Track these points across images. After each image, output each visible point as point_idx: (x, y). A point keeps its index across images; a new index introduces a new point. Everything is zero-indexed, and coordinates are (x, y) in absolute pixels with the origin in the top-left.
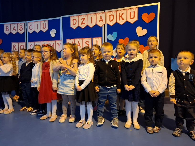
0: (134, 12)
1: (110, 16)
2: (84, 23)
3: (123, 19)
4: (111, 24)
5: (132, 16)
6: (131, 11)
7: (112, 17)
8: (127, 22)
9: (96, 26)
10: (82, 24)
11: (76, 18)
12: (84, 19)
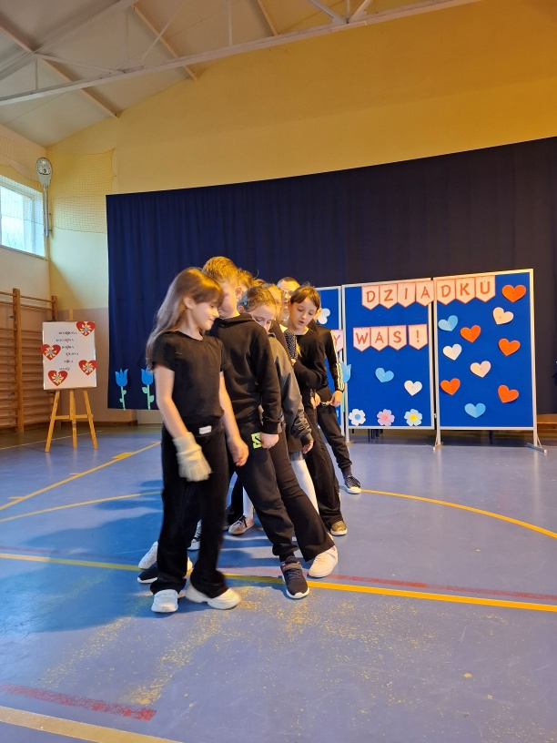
0: (489, 283)
1: (443, 287)
2: (392, 300)
3: (468, 294)
4: (446, 301)
5: (485, 289)
6: (482, 280)
7: (446, 290)
8: (476, 300)
9: (416, 304)
10: (386, 300)
11: (375, 289)
12: (391, 291)
